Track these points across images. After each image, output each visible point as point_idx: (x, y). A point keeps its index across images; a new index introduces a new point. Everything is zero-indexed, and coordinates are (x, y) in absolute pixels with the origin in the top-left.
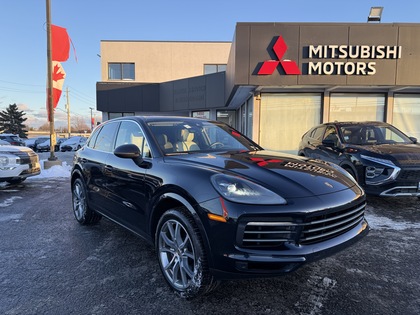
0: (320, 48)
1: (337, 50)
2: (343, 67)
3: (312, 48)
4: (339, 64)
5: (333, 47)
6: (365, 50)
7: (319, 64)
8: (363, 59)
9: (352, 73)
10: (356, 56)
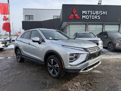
2: (91, 17)
6: (97, 12)
8: (96, 15)
9: (94, 18)
10: (95, 14)
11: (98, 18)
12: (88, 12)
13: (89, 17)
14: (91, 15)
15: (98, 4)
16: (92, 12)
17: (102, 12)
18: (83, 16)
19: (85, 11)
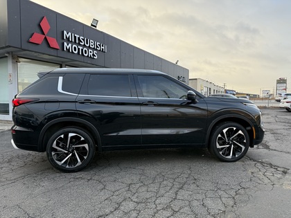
0: (70, 34)
1: (79, 38)
2: (82, 50)
3: (65, 32)
4: (81, 48)
5: (77, 36)
6: (92, 43)
8: (91, 48)
9: (87, 55)
10: (88, 45)
11: (93, 55)
14: (81, 45)
15: (92, 25)
16: (84, 40)
17: (100, 45)
18: (65, 44)
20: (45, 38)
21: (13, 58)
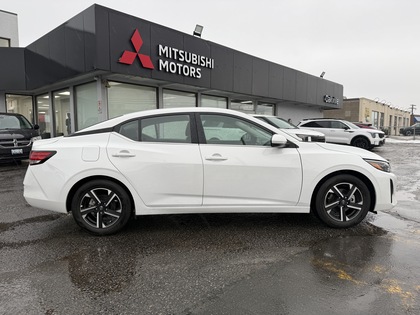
1: (178, 53)
2: (182, 68)
3: (161, 47)
4: (180, 65)
5: (176, 50)
6: (194, 58)
7: (167, 62)
8: (193, 65)
9: (187, 74)
10: (189, 61)
11: (196, 74)
12: (173, 52)
13: (177, 67)
14: (180, 62)
15: (195, 33)
16: (184, 54)
17: (205, 60)
18: (161, 61)
19: (166, 48)
20: (137, 56)
21: (102, 82)
